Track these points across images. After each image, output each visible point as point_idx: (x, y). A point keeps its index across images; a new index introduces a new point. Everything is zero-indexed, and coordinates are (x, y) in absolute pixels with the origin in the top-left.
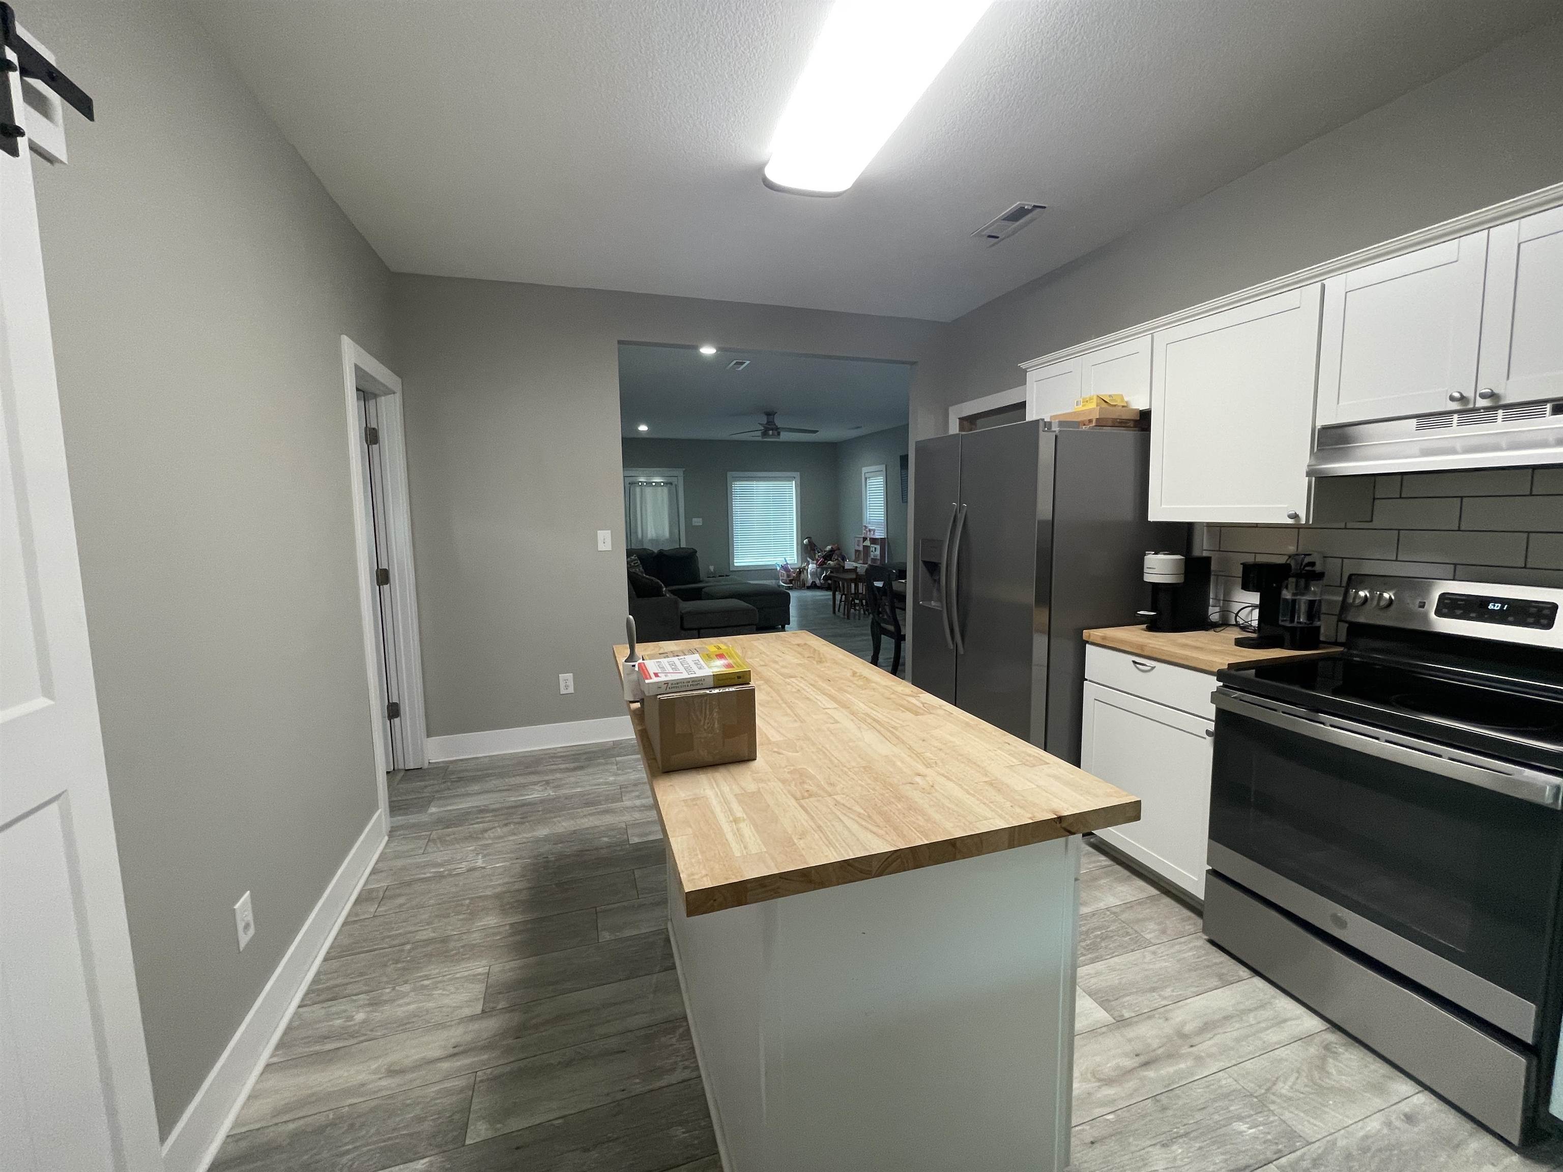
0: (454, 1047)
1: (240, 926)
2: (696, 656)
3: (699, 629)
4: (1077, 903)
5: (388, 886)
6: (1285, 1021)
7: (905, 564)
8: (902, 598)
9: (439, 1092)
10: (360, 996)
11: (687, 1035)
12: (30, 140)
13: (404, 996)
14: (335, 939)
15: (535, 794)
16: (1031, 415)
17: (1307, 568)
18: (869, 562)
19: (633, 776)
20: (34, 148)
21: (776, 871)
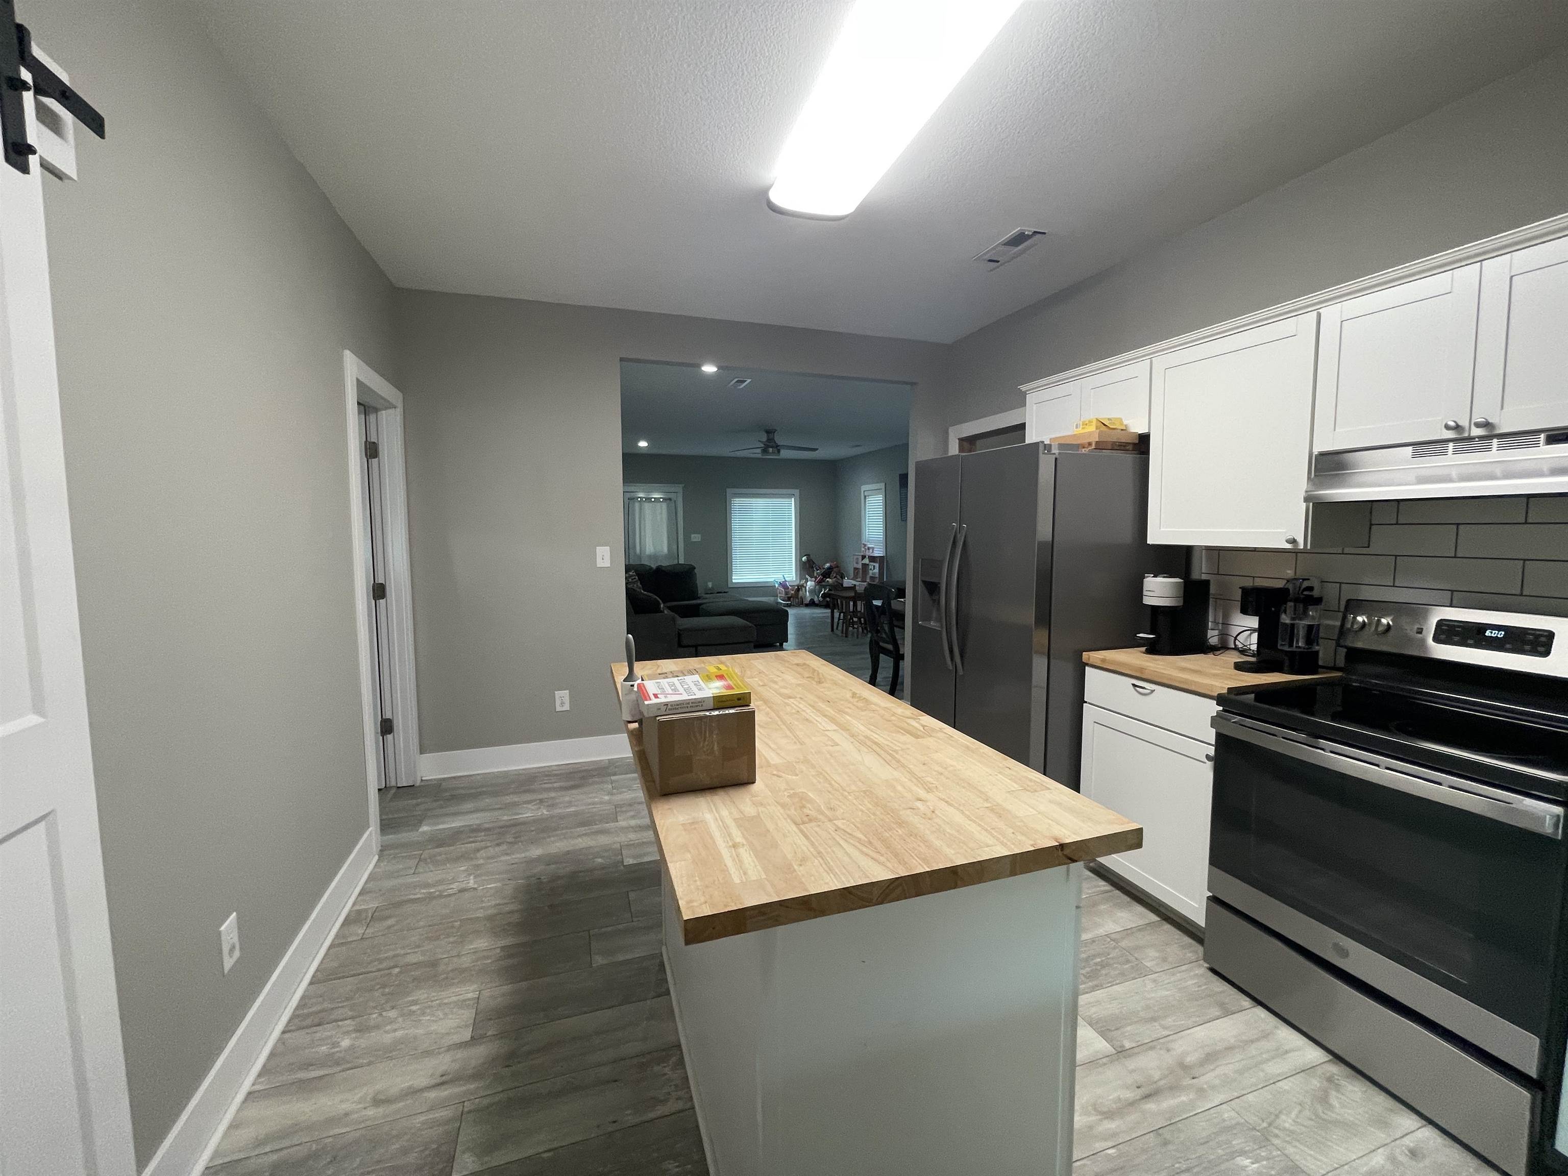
0: (442, 1076)
1: (226, 949)
2: (696, 677)
3: (696, 646)
4: (1078, 931)
5: (377, 907)
6: (1287, 1052)
7: (905, 582)
8: (901, 616)
9: (423, 1123)
10: (346, 1022)
11: (681, 1063)
12: (41, 157)
13: (391, 1022)
14: (322, 962)
15: (528, 813)
16: (1031, 437)
17: (1305, 593)
18: (868, 580)
19: (627, 796)
20: (45, 166)
21: (776, 899)
